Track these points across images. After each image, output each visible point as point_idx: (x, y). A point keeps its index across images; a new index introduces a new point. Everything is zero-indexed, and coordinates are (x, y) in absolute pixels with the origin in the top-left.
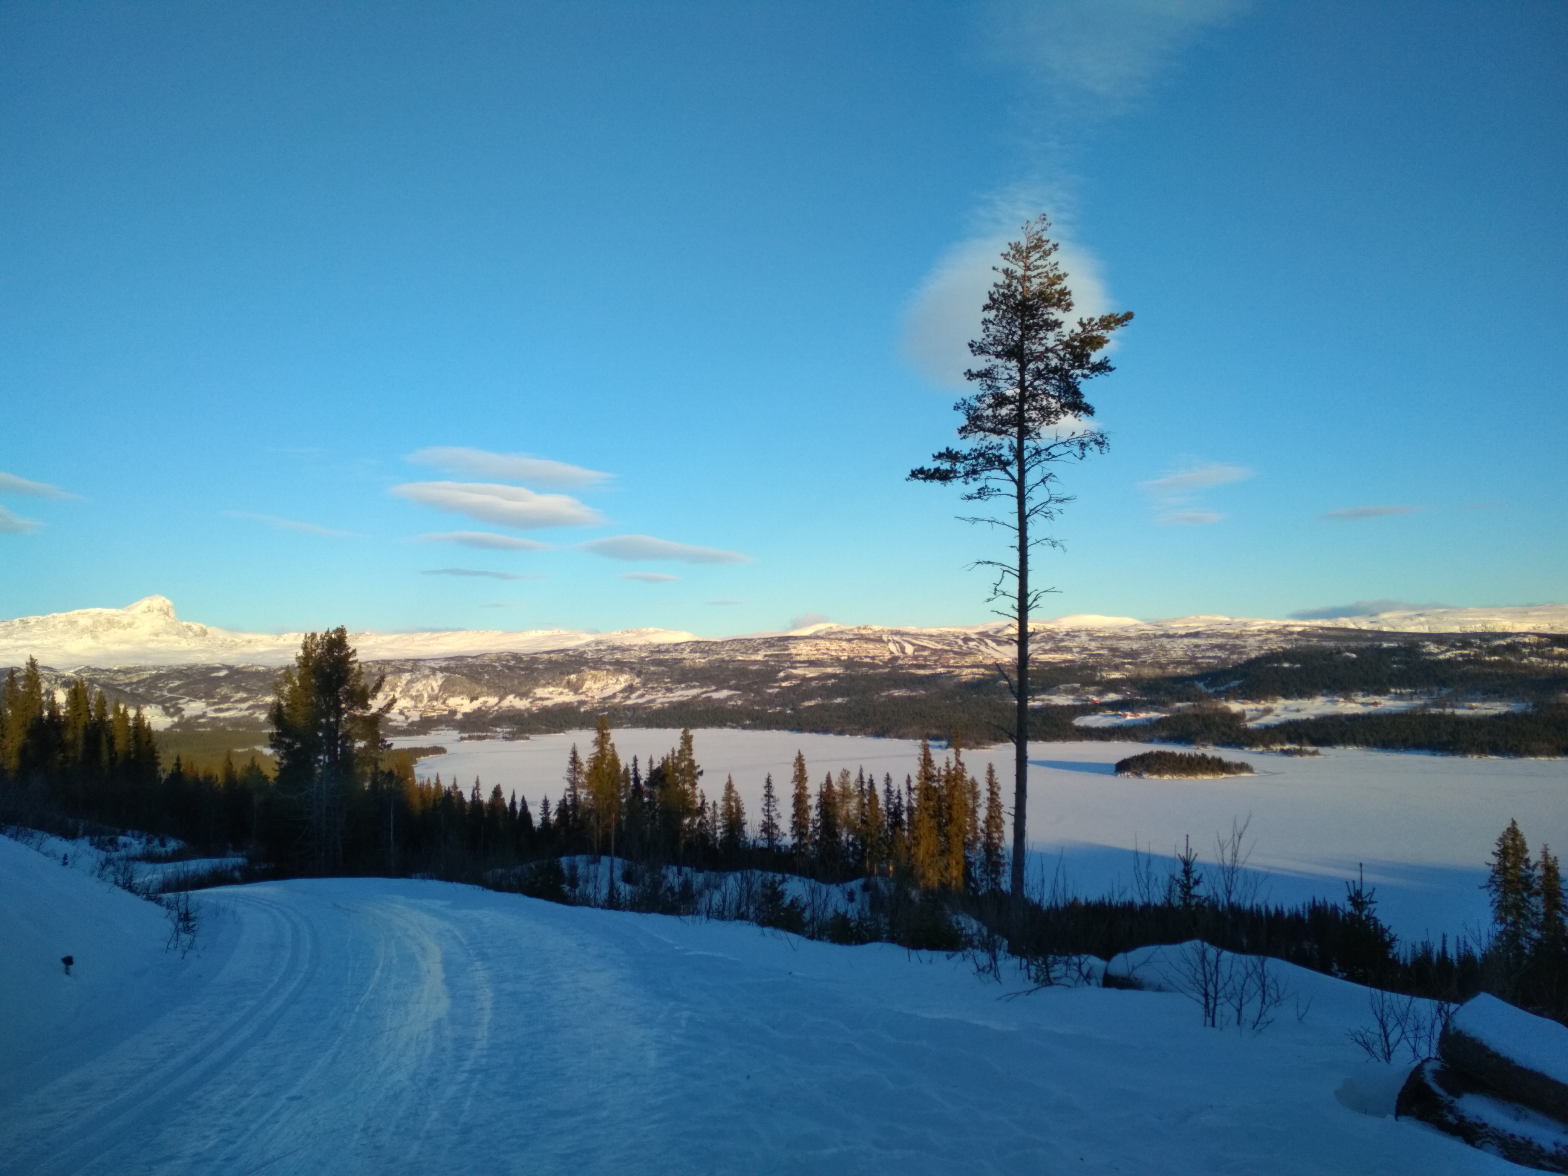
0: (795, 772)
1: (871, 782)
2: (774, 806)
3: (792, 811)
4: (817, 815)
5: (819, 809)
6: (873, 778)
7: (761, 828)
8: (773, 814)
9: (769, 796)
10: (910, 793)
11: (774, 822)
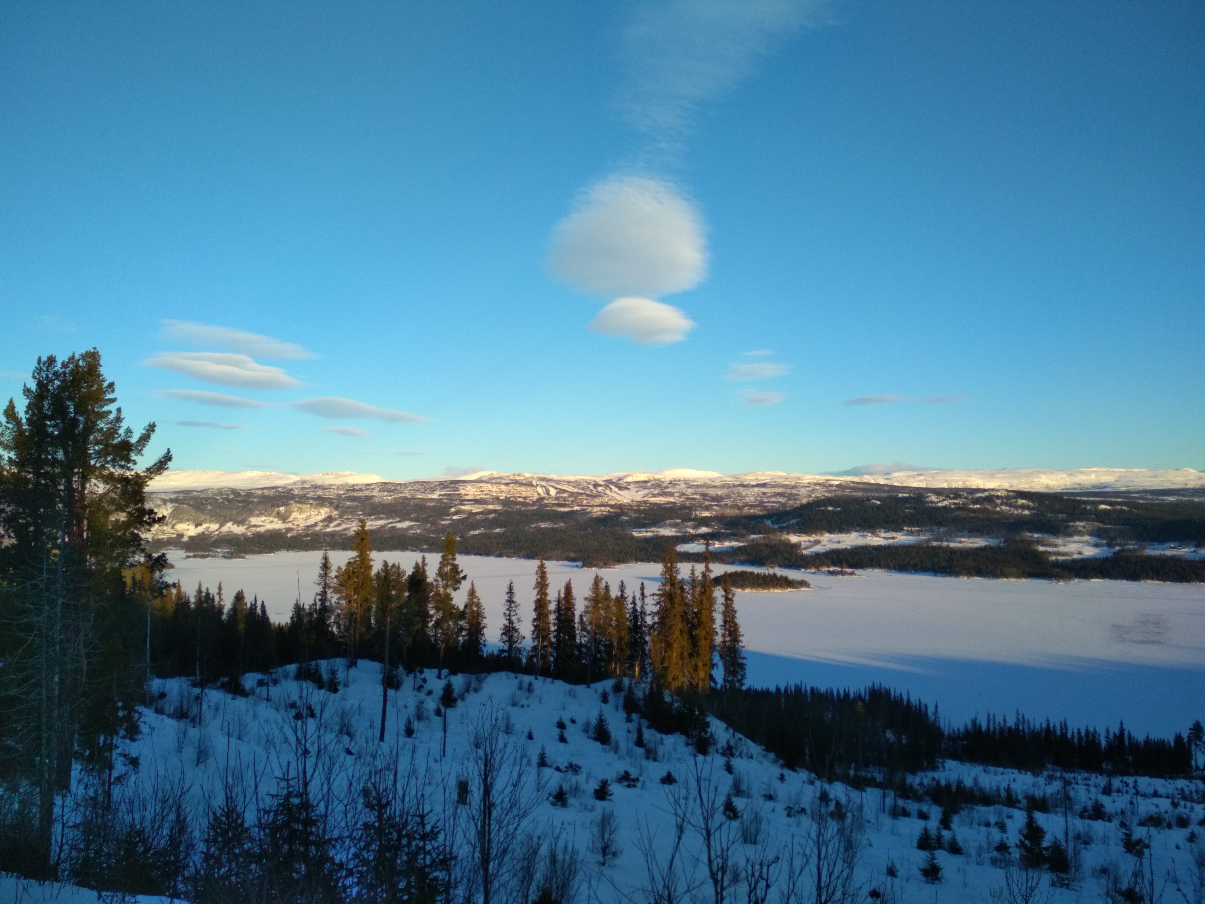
0: (537, 579)
1: (607, 587)
2: (515, 611)
3: (533, 615)
4: (556, 619)
5: (557, 614)
7: (502, 632)
8: (514, 618)
9: (510, 601)
11: (514, 625)
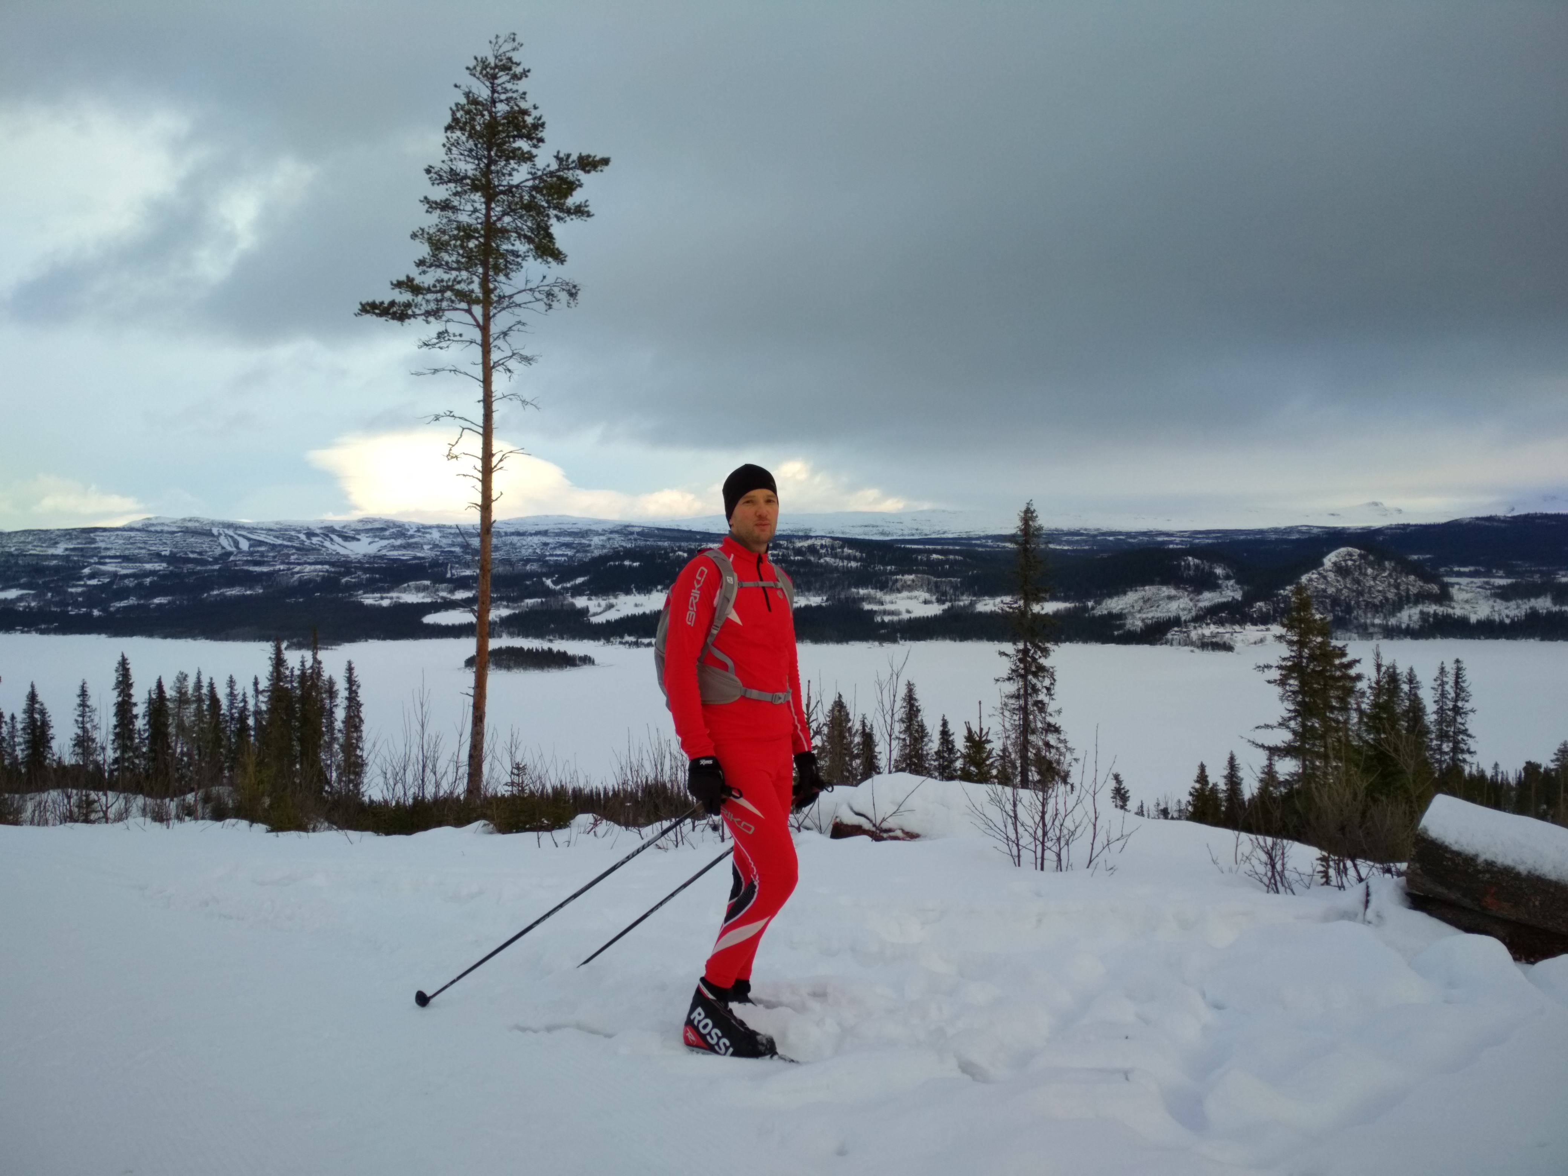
0: (117, 678)
1: (211, 685)
2: (90, 717)
3: (113, 721)
4: (145, 725)
5: (147, 718)
6: (213, 681)
7: (74, 742)
8: (88, 726)
9: (83, 705)
10: (257, 696)
11: (90, 734)
